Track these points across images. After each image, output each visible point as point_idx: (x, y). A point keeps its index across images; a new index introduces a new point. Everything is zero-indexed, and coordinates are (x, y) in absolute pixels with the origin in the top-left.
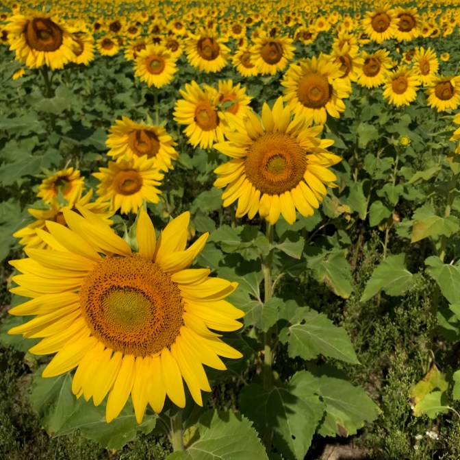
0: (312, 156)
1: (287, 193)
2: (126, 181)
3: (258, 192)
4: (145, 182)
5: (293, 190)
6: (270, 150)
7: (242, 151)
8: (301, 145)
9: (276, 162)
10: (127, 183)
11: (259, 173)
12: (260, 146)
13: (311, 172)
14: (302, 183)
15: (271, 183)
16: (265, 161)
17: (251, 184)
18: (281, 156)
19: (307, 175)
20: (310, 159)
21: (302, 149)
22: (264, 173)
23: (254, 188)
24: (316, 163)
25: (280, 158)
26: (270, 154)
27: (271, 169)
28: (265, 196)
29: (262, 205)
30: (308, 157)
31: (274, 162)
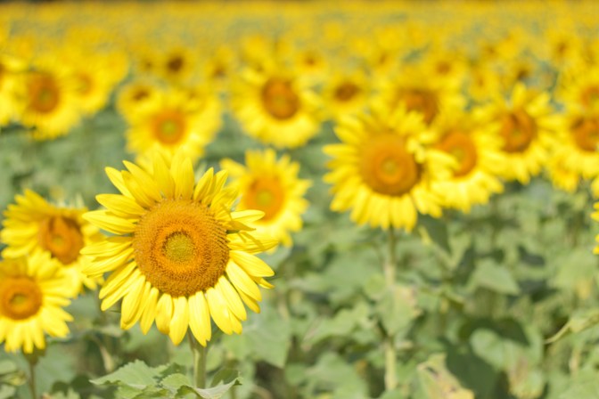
0: (234, 235)
1: (199, 294)
2: (16, 295)
3: (155, 291)
4: (47, 299)
5: (210, 291)
6: (168, 224)
7: (128, 224)
8: (217, 218)
9: (179, 244)
10: (18, 299)
11: (153, 258)
12: (153, 219)
13: (236, 262)
14: (222, 279)
15: (172, 276)
16: (160, 241)
17: (143, 278)
18: (185, 233)
19: (231, 268)
20: (232, 242)
21: (218, 224)
22: (160, 259)
23: (149, 284)
24: (239, 246)
25: (183, 237)
26: (168, 231)
27: (169, 253)
28: (166, 297)
29: (159, 312)
30: (230, 237)
31: (173, 243)
